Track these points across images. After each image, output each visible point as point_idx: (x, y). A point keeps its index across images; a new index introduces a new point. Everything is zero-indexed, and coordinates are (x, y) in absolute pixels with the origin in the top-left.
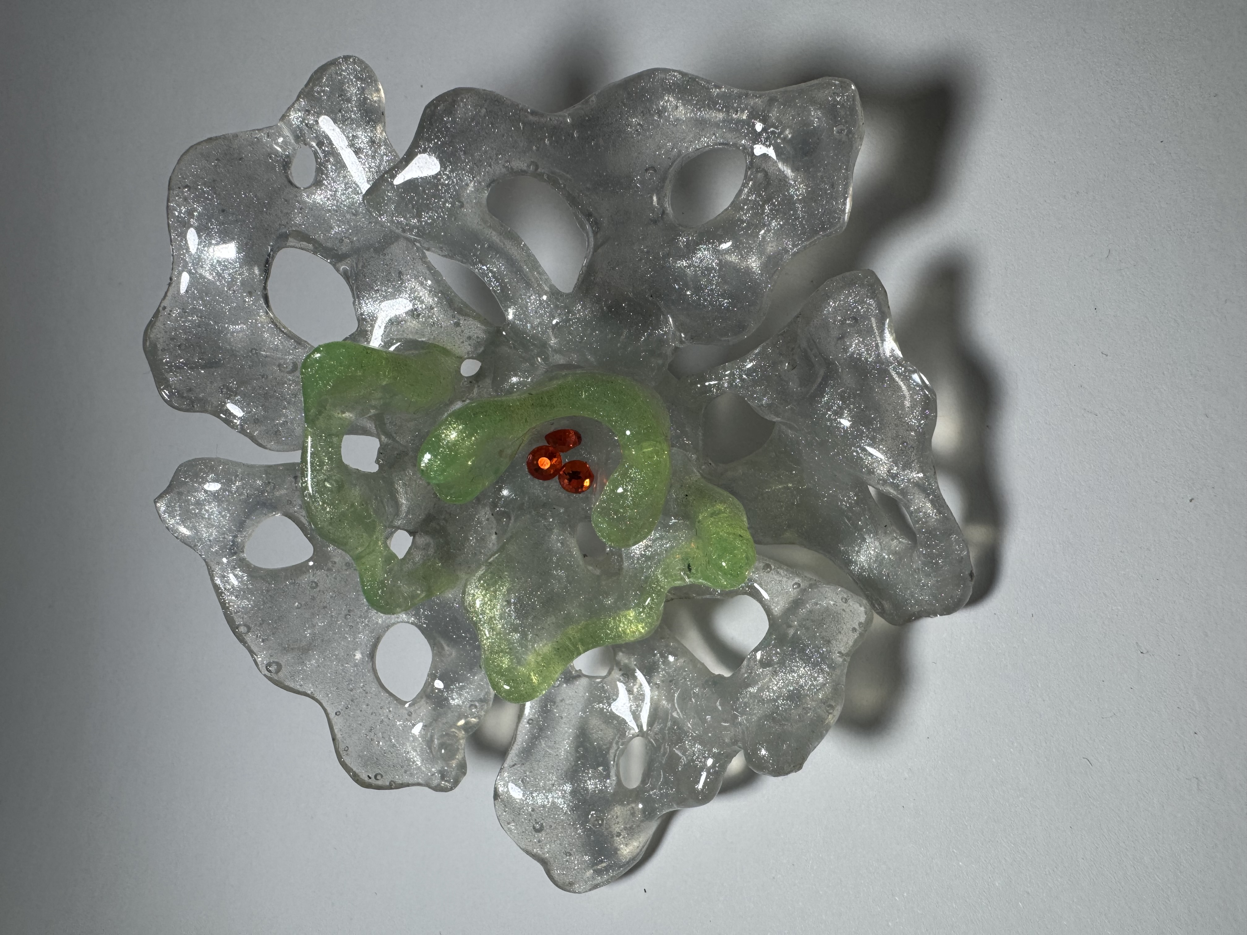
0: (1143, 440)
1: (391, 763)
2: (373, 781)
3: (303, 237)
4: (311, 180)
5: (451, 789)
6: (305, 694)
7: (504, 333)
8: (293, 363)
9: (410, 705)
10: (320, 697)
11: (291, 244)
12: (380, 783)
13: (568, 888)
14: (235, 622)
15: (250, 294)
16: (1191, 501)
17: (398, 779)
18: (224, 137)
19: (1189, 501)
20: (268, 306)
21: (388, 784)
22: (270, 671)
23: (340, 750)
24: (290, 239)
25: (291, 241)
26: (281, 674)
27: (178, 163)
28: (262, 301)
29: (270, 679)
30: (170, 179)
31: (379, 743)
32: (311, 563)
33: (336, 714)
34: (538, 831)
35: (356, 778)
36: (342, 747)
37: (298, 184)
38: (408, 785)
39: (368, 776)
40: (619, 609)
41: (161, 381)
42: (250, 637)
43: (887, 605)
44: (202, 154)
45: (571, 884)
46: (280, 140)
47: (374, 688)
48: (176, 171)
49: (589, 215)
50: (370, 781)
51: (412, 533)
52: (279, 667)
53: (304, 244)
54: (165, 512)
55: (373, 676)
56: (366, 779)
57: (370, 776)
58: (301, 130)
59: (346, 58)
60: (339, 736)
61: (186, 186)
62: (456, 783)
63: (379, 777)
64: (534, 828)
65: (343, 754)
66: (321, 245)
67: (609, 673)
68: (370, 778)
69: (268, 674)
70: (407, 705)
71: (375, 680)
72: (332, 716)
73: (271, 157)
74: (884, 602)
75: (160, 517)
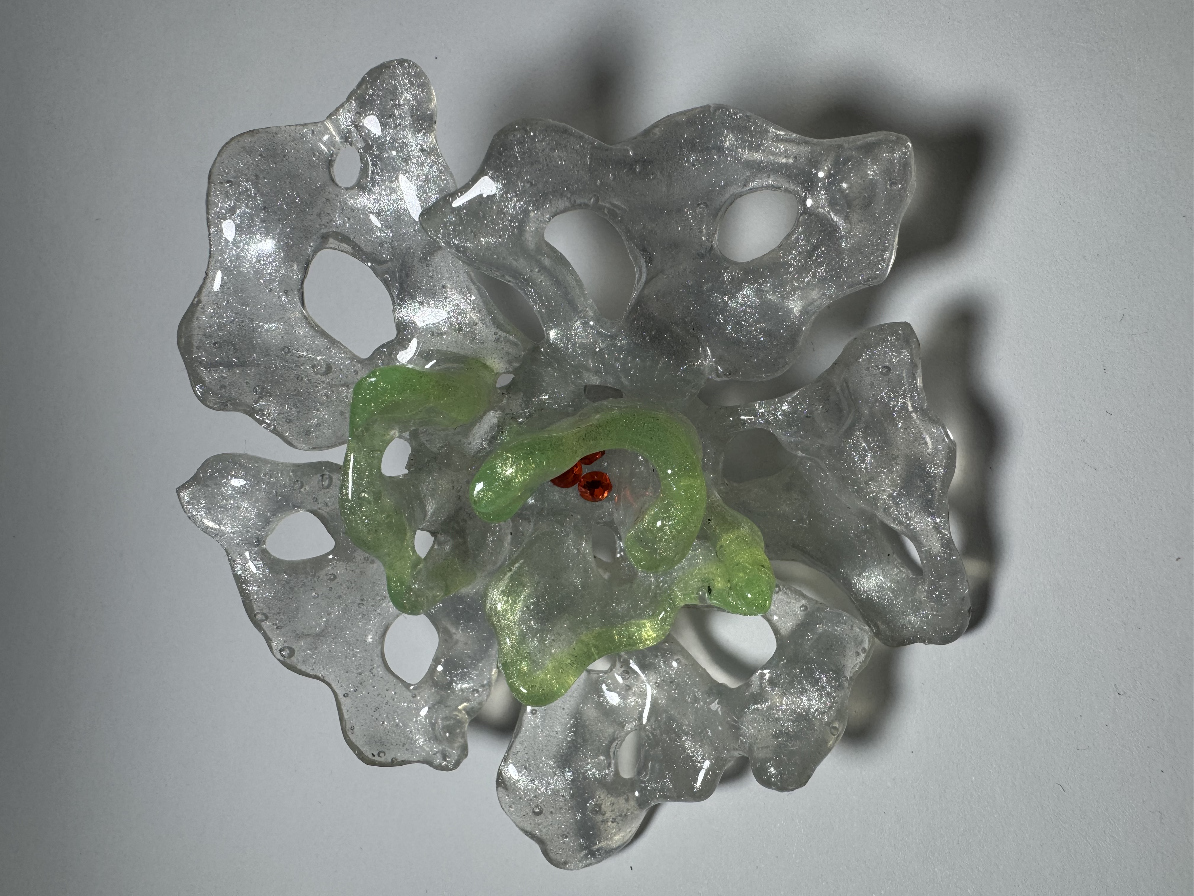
0: (1138, 499)
1: (393, 741)
2: (377, 758)
3: (344, 238)
4: (354, 181)
5: (452, 769)
6: (316, 677)
7: (542, 350)
8: (327, 364)
9: (414, 689)
10: (329, 679)
11: (333, 246)
12: (382, 759)
13: (562, 866)
14: (254, 611)
15: (286, 292)
16: (1177, 560)
17: (400, 757)
18: (267, 130)
19: (1175, 560)
20: (303, 304)
21: (390, 761)
22: (283, 656)
23: (347, 729)
24: (331, 240)
25: (332, 242)
26: (294, 659)
27: (218, 155)
28: (297, 299)
29: (283, 663)
30: (210, 171)
31: (384, 722)
32: (331, 557)
33: (344, 695)
34: (537, 814)
35: (361, 756)
36: (348, 726)
37: (340, 184)
38: (409, 762)
39: (373, 754)
40: (633, 618)
41: (195, 379)
42: (266, 625)
43: (882, 627)
44: (244, 147)
45: (566, 863)
46: (326, 137)
47: (380, 671)
48: (217, 165)
49: (644, 250)
50: (374, 758)
51: (433, 534)
52: (292, 652)
53: (344, 246)
54: (188, 503)
55: (381, 660)
56: (370, 756)
57: (374, 754)
58: (349, 132)
59: (401, 62)
60: (346, 716)
61: (228, 182)
62: (457, 764)
63: (382, 755)
64: (534, 812)
65: (349, 733)
66: (360, 249)
67: (611, 670)
68: (374, 755)
69: (282, 659)
70: (412, 688)
71: (383, 665)
72: (341, 696)
73: (314, 155)
74: (879, 623)
75: (183, 506)
